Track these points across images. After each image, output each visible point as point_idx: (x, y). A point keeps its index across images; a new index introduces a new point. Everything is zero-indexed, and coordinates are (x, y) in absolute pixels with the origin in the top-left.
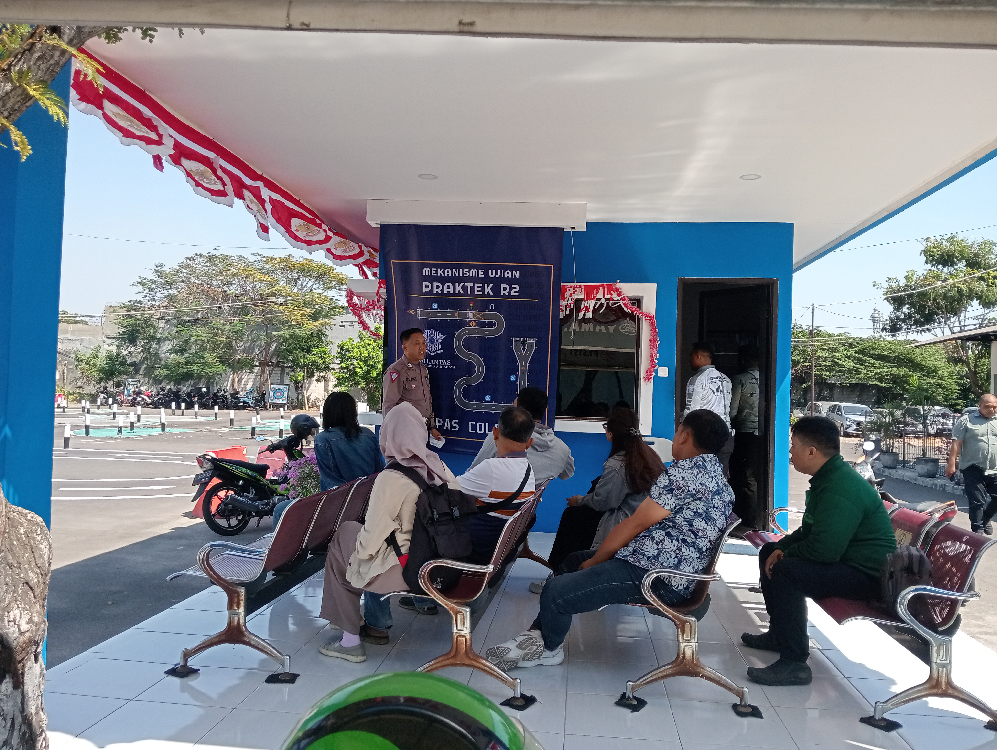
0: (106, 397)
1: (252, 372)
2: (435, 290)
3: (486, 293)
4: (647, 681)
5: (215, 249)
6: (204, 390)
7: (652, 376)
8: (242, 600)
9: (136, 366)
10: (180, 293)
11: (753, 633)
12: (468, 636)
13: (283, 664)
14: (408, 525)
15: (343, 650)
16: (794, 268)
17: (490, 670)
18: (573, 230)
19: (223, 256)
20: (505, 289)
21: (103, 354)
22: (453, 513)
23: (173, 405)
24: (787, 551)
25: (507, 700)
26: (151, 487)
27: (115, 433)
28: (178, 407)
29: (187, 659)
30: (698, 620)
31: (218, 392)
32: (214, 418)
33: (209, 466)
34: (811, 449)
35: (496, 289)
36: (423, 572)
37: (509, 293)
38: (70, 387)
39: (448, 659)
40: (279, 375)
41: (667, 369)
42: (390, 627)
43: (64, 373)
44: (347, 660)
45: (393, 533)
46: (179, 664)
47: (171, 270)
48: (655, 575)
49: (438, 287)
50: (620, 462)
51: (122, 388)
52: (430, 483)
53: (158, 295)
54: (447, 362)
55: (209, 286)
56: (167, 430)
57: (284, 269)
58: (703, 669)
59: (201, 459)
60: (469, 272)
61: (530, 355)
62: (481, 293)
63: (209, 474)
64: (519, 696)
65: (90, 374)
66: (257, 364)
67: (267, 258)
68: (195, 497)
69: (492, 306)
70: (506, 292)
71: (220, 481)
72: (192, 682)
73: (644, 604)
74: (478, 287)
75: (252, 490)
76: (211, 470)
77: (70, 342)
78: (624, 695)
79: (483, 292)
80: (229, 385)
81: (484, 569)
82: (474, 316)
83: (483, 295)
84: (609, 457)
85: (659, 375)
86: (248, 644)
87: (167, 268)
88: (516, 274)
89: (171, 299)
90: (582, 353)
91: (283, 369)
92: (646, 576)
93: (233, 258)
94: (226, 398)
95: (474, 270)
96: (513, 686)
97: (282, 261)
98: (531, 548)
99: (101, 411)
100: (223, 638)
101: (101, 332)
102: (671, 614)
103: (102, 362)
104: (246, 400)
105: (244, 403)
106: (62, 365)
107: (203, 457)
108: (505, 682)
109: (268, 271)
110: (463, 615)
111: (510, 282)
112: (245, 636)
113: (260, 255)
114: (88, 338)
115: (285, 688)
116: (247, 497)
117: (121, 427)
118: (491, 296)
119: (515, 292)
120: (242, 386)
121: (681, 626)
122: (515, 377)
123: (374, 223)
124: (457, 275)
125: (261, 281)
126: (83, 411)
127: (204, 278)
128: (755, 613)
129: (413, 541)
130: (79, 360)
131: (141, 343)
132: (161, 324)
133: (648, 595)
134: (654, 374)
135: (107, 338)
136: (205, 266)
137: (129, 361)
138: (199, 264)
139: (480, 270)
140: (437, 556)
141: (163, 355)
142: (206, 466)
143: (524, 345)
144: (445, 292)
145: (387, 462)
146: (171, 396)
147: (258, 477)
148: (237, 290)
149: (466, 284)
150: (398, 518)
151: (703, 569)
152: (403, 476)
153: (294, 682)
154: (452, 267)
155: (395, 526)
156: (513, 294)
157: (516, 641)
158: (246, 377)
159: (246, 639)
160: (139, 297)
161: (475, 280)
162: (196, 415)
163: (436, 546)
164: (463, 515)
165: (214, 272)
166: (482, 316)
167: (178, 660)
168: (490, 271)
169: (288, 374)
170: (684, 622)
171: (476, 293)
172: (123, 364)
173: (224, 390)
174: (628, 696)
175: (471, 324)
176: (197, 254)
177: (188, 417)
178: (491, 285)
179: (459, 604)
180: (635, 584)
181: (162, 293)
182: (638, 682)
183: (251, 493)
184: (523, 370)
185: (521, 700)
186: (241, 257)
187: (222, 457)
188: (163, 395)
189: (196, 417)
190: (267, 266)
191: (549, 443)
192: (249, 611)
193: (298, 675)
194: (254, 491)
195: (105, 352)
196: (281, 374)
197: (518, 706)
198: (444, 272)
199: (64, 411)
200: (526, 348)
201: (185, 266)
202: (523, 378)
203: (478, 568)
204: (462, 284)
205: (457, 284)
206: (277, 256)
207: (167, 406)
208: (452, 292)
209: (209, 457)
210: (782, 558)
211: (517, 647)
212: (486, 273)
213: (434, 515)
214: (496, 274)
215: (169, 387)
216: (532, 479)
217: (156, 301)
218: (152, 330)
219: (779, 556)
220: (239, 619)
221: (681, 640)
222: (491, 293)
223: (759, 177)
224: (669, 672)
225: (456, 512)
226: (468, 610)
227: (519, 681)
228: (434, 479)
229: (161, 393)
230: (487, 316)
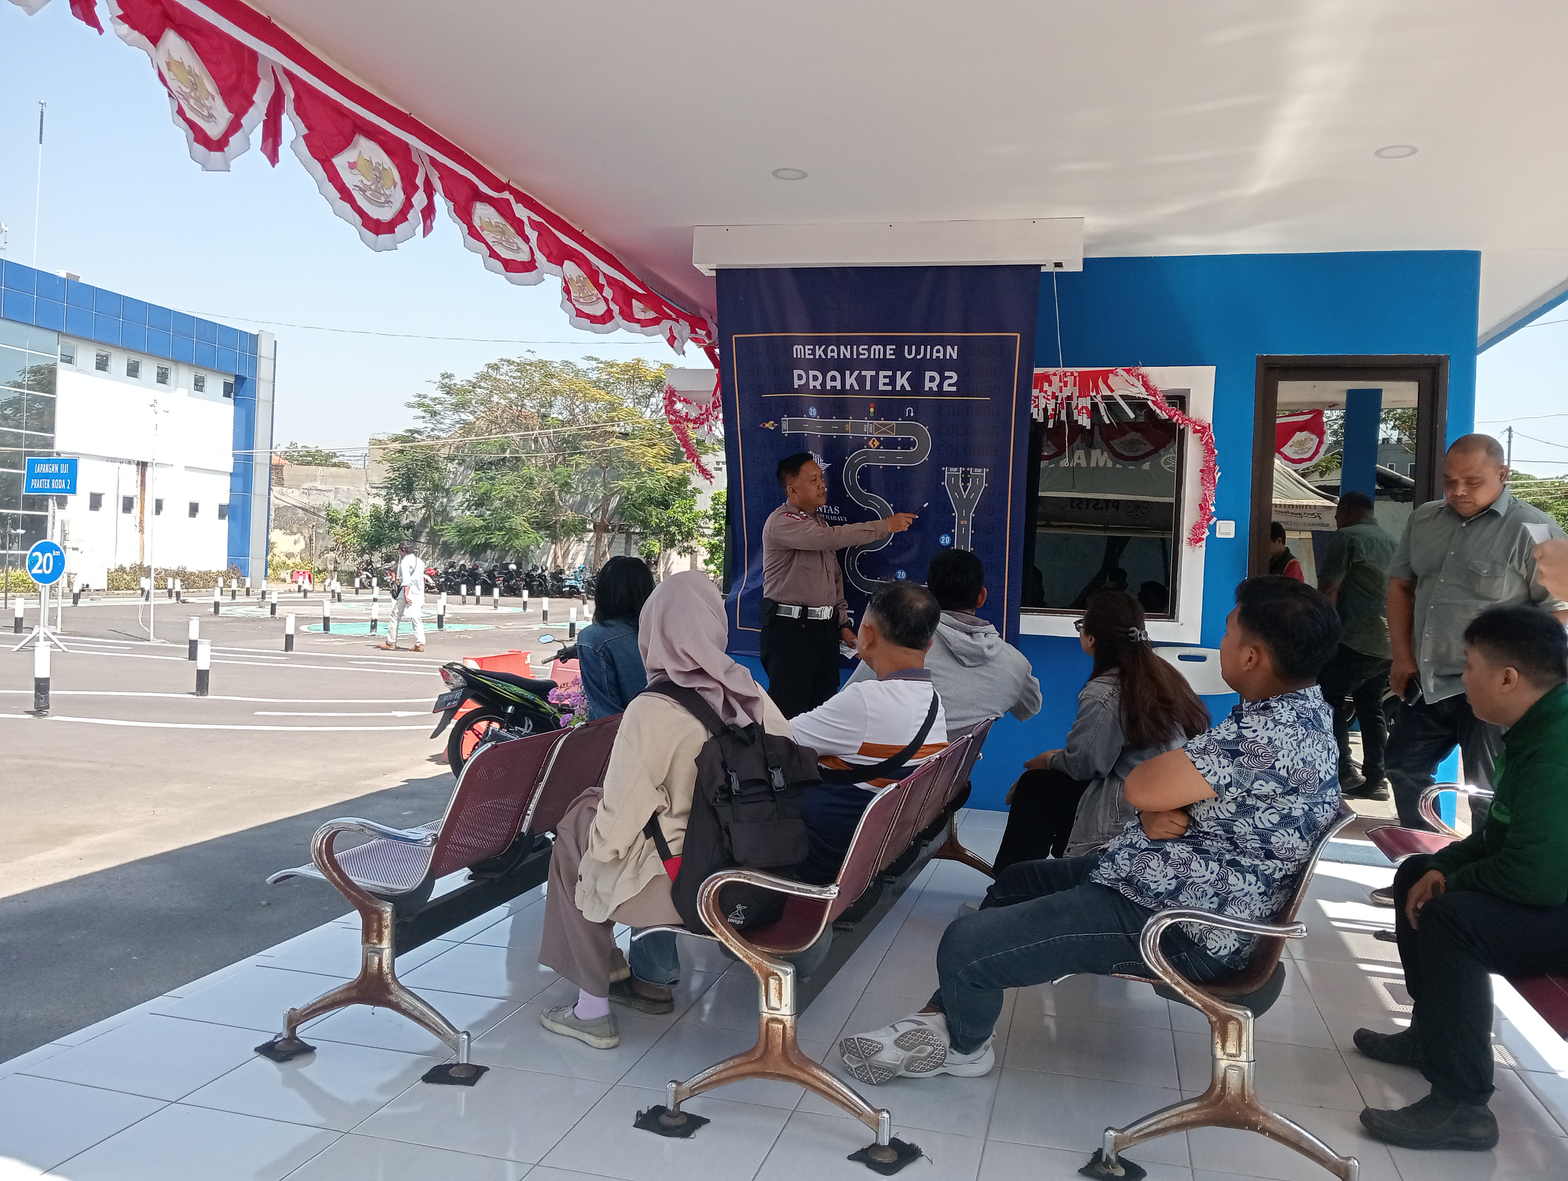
0: (371, 576)
1: (581, 540)
2: (812, 384)
3: (898, 388)
4: (1146, 1131)
5: (529, 351)
6: (513, 567)
7: (1204, 536)
8: (386, 927)
9: (415, 530)
10: (478, 419)
11: (1379, 1030)
12: (789, 1021)
13: (456, 1048)
14: (682, 801)
15: (577, 1024)
16: (1480, 343)
17: (830, 1091)
18: (1058, 270)
19: (540, 361)
20: (932, 379)
21: (366, 511)
22: (771, 780)
23: (464, 588)
24: (1453, 876)
25: (862, 1150)
26: (394, 713)
27: (366, 630)
28: (471, 592)
29: (295, 1027)
30: (1256, 1015)
31: (533, 570)
32: (521, 609)
33: (459, 681)
34: (1508, 672)
35: (916, 381)
36: (706, 894)
37: (940, 386)
38: (320, 561)
39: (753, 1062)
40: (623, 545)
41: (1233, 523)
42: (675, 983)
43: (311, 540)
44: (584, 1042)
45: (655, 814)
46: (280, 1035)
47: (464, 383)
48: (1169, 922)
49: (815, 378)
50: (1110, 688)
51: (394, 562)
52: (728, 721)
53: (446, 421)
54: (833, 510)
55: (519, 408)
56: (446, 626)
57: (629, 381)
58: (1265, 1115)
59: (447, 670)
60: (869, 350)
61: (975, 498)
62: (890, 388)
63: (458, 695)
64: (886, 1143)
65: (347, 541)
66: (591, 527)
67: (606, 363)
68: (436, 730)
69: (910, 410)
70: (934, 386)
71: (478, 706)
72: (305, 1068)
73: (1146, 976)
74: (885, 377)
75: (529, 722)
76: (462, 687)
77: (320, 494)
78: (1098, 1154)
79: (894, 386)
80: (550, 560)
81: (821, 893)
82: (877, 429)
83: (894, 392)
84: (1090, 680)
85: (1218, 536)
86: (396, 1007)
87: (458, 380)
88: (953, 352)
89: (467, 428)
90: (1091, 506)
91: (629, 535)
92: (1150, 921)
93: (555, 365)
94: (545, 580)
95: (877, 347)
96: (876, 1124)
97: (627, 368)
98: (963, 841)
99: (359, 597)
100: (354, 993)
101: (364, 479)
102: (1199, 1001)
103: (366, 525)
104: (573, 583)
105: (571, 587)
106: (309, 527)
107: (450, 667)
108: (859, 1114)
109: (607, 384)
110: (780, 980)
111: (941, 366)
112: (392, 994)
113: (596, 359)
114: (345, 488)
115: (461, 1092)
116: (519, 733)
117: (375, 621)
118: (906, 393)
119: (949, 385)
120: (570, 561)
121: (1221, 1026)
122: (948, 537)
123: (706, 269)
124: (849, 356)
125: (596, 400)
126: (333, 596)
127: (513, 396)
128: (1385, 984)
129: (690, 832)
130: (332, 520)
131: (419, 495)
132: (451, 467)
133: (1153, 960)
134: (1207, 533)
135: (372, 487)
136: (514, 378)
137: (404, 522)
138: (506, 375)
139: (888, 347)
140: (731, 863)
141: (454, 514)
142: (455, 682)
143: (965, 480)
144: (828, 388)
145: (650, 679)
146: (464, 575)
147: (538, 701)
148: (562, 414)
149: (863, 373)
150: (666, 787)
151: (1273, 913)
152: (675, 704)
153: (472, 1084)
154: (838, 342)
155: (658, 800)
156: (946, 388)
157: (897, 1031)
158: (575, 547)
159: (392, 998)
160: (419, 425)
161: (881, 364)
162: (496, 604)
163: (731, 843)
164: (795, 786)
165: (527, 386)
166: (891, 429)
167: (278, 1027)
168: (906, 347)
169: (636, 543)
170: (1226, 1020)
171: (881, 387)
172: (396, 526)
173: (542, 568)
174: (1107, 1156)
175: (870, 443)
176: (502, 360)
177: (485, 608)
178: (908, 373)
179: (774, 958)
180: (1128, 937)
181: (450, 419)
182: (1128, 1133)
183: (526, 727)
184: (964, 525)
185: (890, 1150)
186: (566, 363)
187: (487, 668)
188: (453, 574)
189: (496, 607)
190: (604, 376)
191: (986, 650)
192: (399, 949)
193: (487, 1069)
194: (531, 723)
195: (369, 508)
196: (626, 543)
197: (881, 1164)
198: (825, 352)
199: (305, 596)
200: (970, 485)
201: (484, 377)
202: (963, 538)
203: (813, 892)
204: (857, 372)
205: (848, 373)
206: (621, 361)
207: (454, 590)
208: (839, 387)
209: (459, 667)
210: (1442, 891)
211: (897, 1043)
212: (899, 352)
213: (730, 783)
214: (918, 352)
215: (463, 561)
216: (941, 719)
217: (443, 430)
218: (436, 476)
219: (1435, 886)
220: (380, 960)
221: (1219, 1053)
222: (908, 388)
223: (1414, 151)
224: (1192, 1116)
225: (778, 779)
226: (790, 970)
227: (886, 1115)
228: (733, 714)
229: (450, 570)
230: (900, 429)
